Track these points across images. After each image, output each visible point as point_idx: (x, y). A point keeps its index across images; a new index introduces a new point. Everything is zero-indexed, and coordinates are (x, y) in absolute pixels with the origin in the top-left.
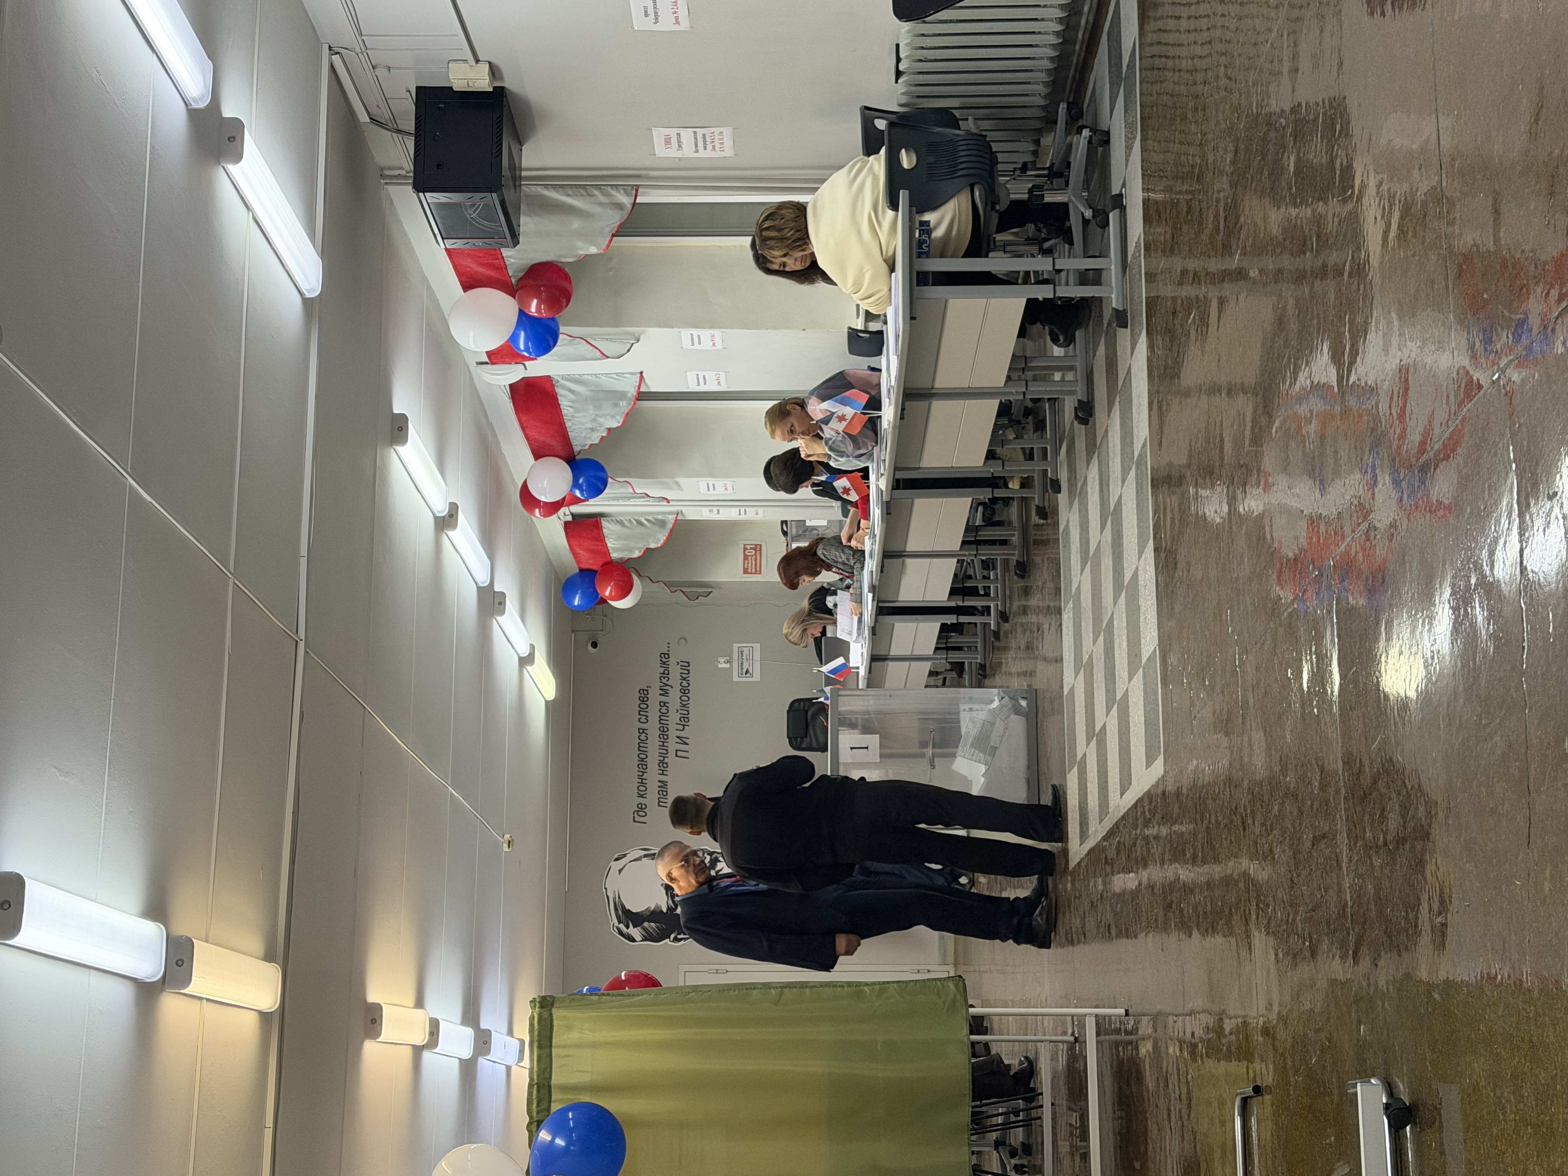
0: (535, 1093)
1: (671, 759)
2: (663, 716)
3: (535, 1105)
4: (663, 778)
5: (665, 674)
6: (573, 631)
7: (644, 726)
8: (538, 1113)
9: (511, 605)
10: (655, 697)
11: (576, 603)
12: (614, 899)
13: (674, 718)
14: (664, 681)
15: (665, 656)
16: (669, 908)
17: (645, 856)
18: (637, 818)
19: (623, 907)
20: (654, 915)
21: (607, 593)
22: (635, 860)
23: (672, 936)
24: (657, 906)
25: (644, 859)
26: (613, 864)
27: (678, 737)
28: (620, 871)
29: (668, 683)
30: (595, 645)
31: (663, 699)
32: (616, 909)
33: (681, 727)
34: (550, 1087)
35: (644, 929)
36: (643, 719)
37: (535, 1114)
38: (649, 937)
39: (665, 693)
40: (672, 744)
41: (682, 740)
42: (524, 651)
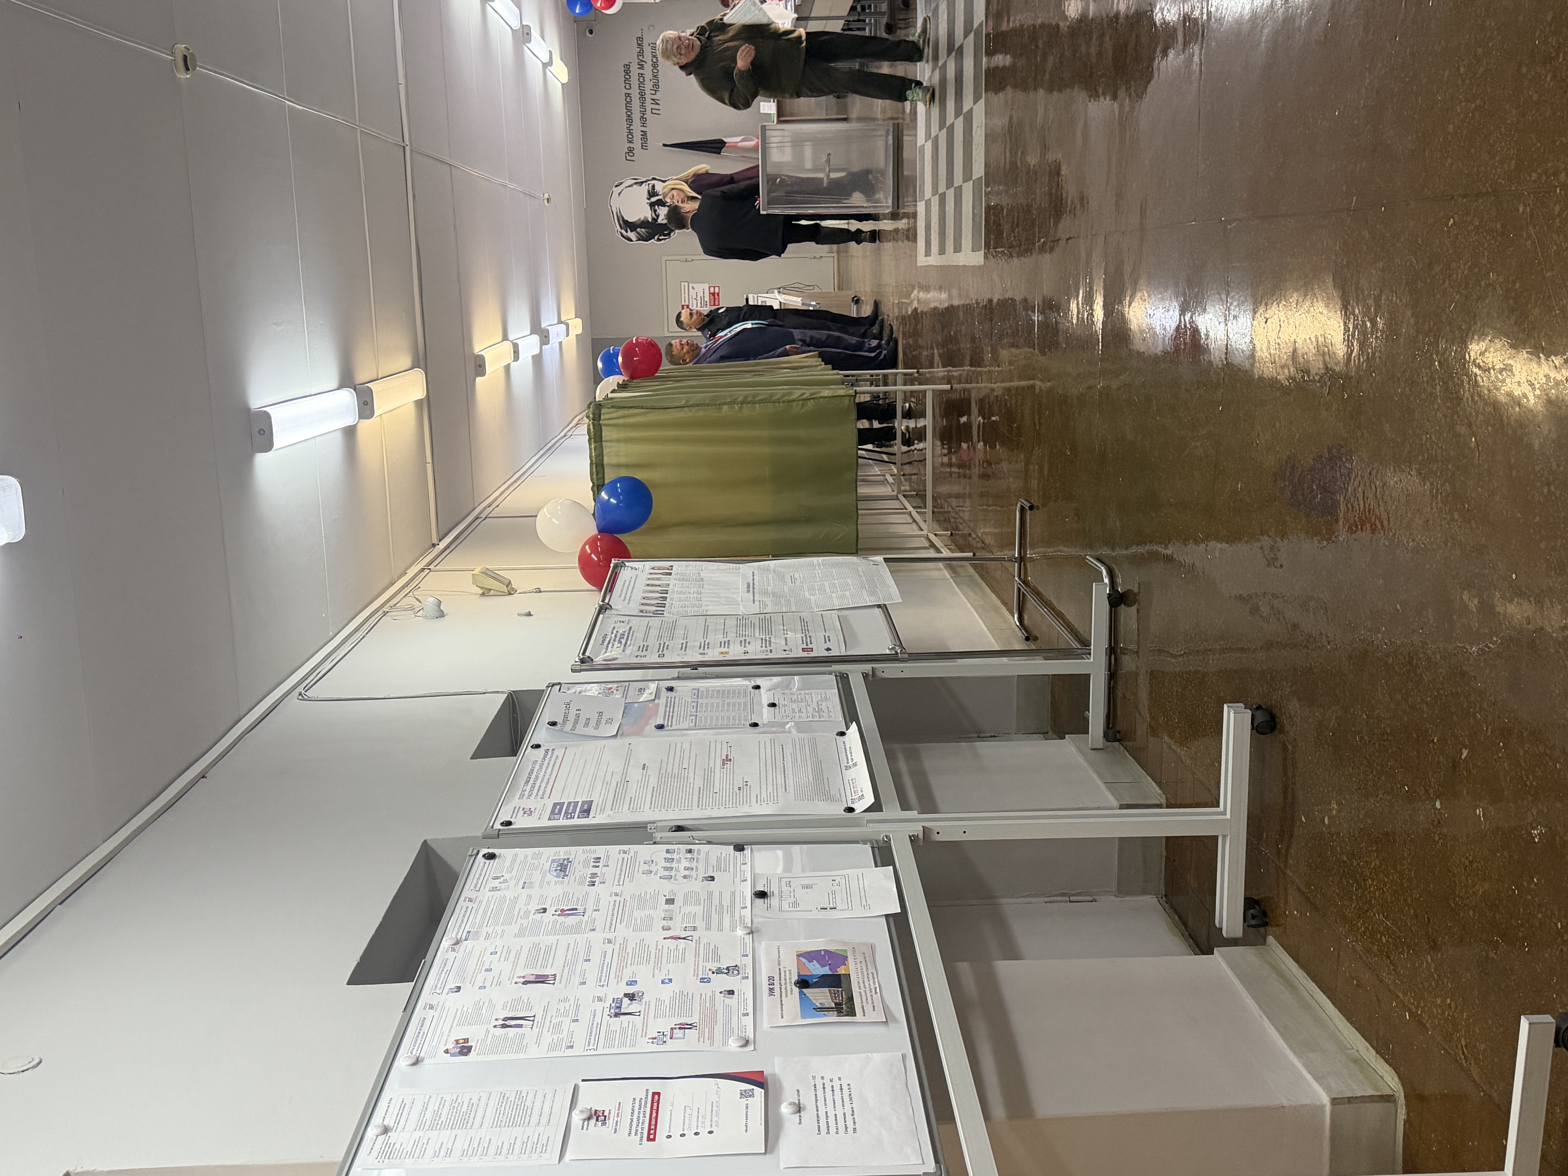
1: (648, 115)
2: (641, 84)
4: (643, 129)
5: (641, 53)
6: (575, 22)
7: (628, 92)
9: (535, 34)
10: (635, 70)
11: (577, 11)
12: (617, 213)
13: (648, 85)
14: (641, 58)
15: (640, 39)
16: (653, 219)
17: (635, 183)
18: (628, 158)
19: (623, 218)
20: (644, 224)
21: (599, 5)
22: (629, 186)
23: (656, 237)
24: (646, 218)
25: (635, 186)
26: (614, 189)
27: (652, 99)
28: (619, 194)
30: (591, 32)
31: (641, 71)
32: (618, 220)
33: (654, 92)
34: (603, 465)
35: (638, 233)
36: (628, 87)
37: (595, 481)
38: (641, 238)
39: (641, 67)
40: (649, 105)
41: (655, 102)
42: (546, 59)
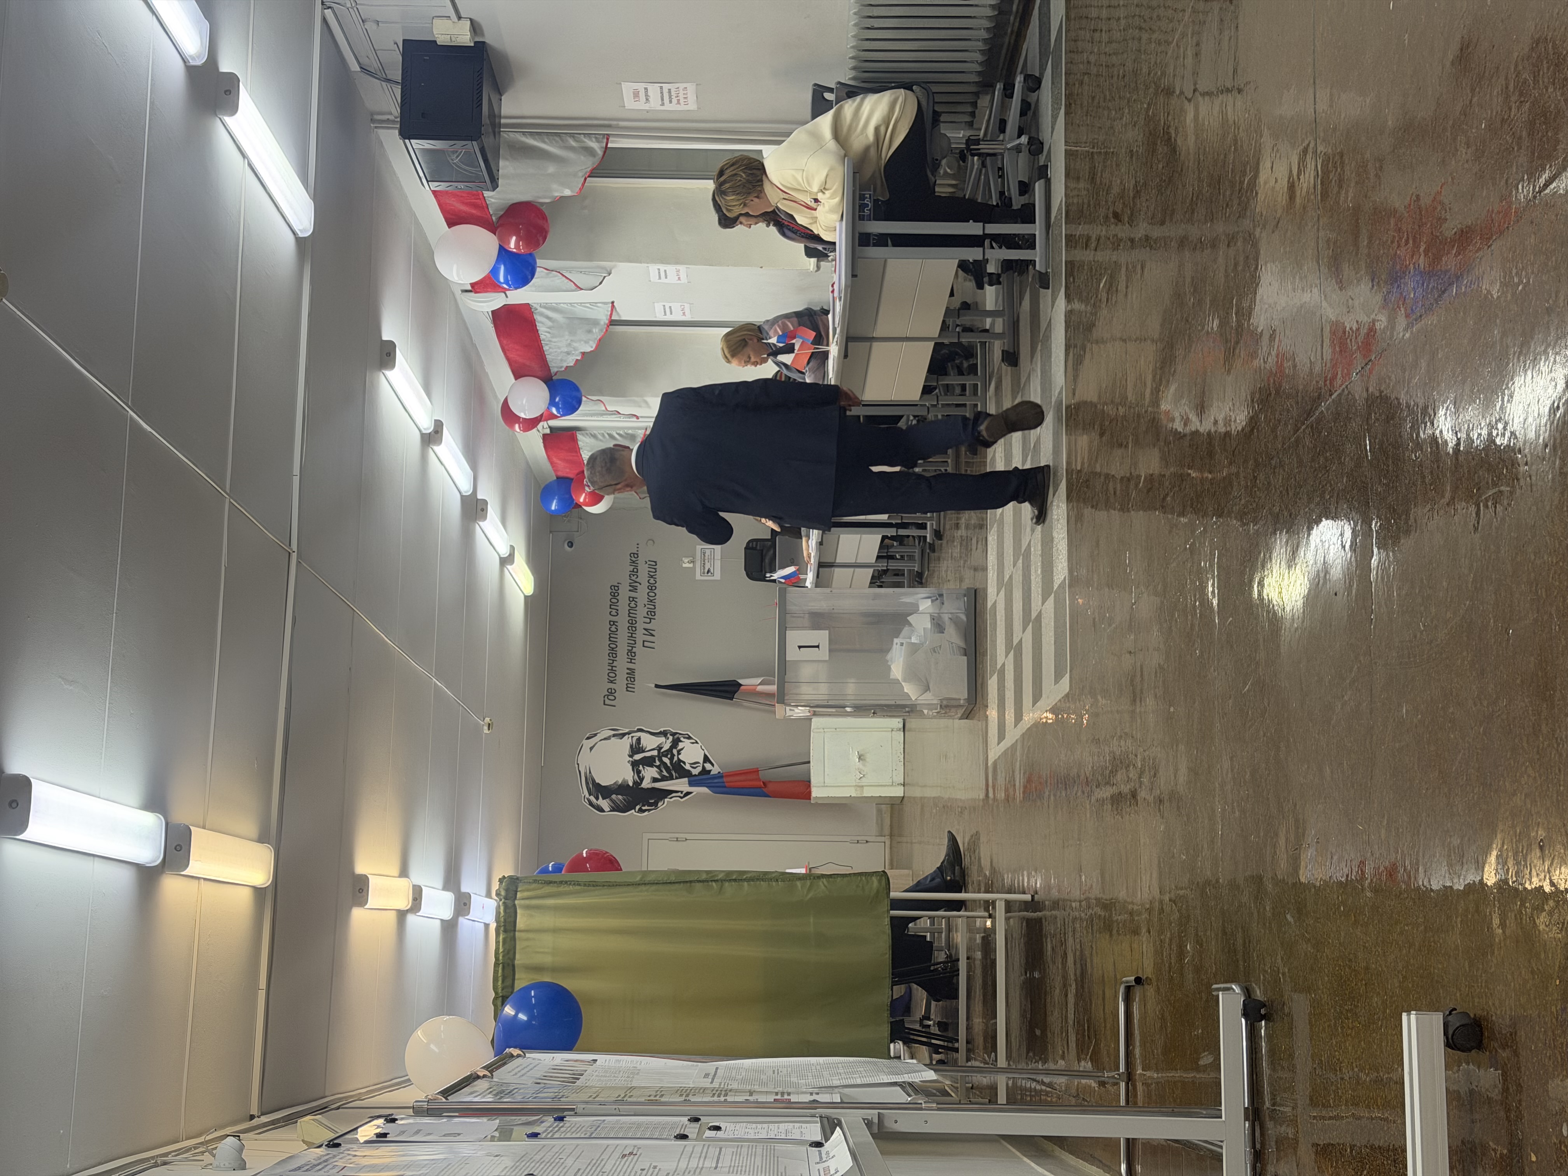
0: (500, 971)
1: (639, 648)
2: (632, 610)
3: (500, 982)
4: (631, 666)
5: (634, 572)
6: (551, 532)
7: (614, 619)
8: (503, 989)
9: (493, 512)
10: (624, 593)
11: (553, 508)
12: (586, 774)
13: (641, 612)
14: (633, 578)
15: (635, 555)
16: (635, 782)
17: (614, 735)
18: (607, 702)
19: (593, 781)
20: (621, 788)
21: (582, 500)
22: (605, 739)
23: (638, 807)
24: (625, 781)
25: (613, 739)
26: (585, 742)
27: (645, 629)
28: (591, 749)
29: (637, 580)
30: (571, 544)
31: (633, 594)
32: (587, 783)
33: (648, 620)
34: (514, 966)
35: (612, 801)
36: (614, 613)
37: (500, 990)
38: (616, 808)
39: (634, 589)
40: (640, 636)
41: (649, 632)
42: (504, 552)
